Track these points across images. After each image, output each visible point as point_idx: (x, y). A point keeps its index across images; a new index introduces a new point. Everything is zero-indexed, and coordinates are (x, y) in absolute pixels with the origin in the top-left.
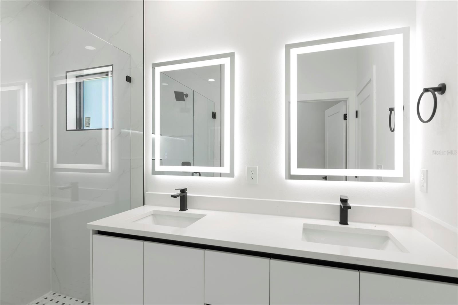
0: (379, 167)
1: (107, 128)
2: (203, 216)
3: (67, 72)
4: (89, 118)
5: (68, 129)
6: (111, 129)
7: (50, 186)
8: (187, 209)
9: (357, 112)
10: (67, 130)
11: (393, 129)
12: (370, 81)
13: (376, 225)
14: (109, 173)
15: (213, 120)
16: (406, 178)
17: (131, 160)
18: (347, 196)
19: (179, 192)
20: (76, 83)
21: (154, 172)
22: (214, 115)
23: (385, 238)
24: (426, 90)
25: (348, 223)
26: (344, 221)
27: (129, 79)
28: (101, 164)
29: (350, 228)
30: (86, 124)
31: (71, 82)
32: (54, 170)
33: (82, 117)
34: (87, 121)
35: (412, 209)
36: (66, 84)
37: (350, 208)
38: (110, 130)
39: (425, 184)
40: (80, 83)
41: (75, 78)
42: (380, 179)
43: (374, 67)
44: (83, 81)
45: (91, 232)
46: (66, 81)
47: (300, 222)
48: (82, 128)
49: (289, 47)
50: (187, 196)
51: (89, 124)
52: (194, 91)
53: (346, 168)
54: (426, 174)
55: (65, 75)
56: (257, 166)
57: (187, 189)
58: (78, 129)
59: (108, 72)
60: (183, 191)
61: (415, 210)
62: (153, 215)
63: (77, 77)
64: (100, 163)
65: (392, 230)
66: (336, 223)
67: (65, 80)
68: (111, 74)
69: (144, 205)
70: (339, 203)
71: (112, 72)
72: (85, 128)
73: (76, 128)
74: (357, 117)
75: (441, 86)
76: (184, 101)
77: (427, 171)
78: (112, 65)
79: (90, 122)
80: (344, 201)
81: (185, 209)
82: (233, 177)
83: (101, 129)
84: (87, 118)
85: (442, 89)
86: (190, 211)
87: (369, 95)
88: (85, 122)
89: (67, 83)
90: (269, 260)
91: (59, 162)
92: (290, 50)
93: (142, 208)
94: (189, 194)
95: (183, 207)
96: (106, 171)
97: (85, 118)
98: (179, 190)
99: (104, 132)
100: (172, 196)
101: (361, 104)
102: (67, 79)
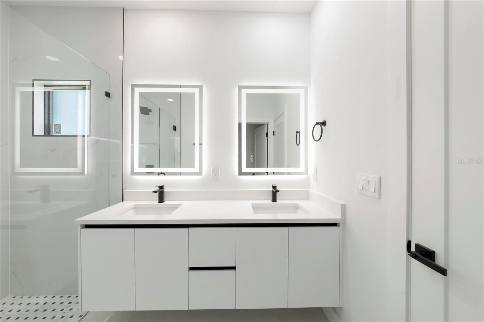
0: (289, 166)
1: (84, 135)
2: (181, 205)
3: (33, 80)
4: (60, 126)
5: (35, 134)
6: (88, 136)
7: (9, 190)
8: (164, 202)
9: (274, 132)
10: (33, 136)
11: (298, 144)
12: (283, 113)
13: (292, 201)
14: (86, 175)
15: (174, 131)
16: (306, 173)
17: (109, 163)
18: (276, 185)
19: (157, 188)
20: (45, 92)
21: (133, 173)
22: (175, 128)
23: (296, 208)
24: (317, 123)
25: (277, 201)
26: (274, 200)
27: (108, 95)
28: (77, 168)
29: (278, 204)
30: (55, 130)
31: (39, 91)
32: (14, 174)
33: (51, 123)
34: (57, 127)
35: (309, 190)
36: (33, 92)
37: (279, 191)
38: (86, 137)
39: (316, 176)
40: (49, 92)
41: (44, 87)
42: (289, 174)
43: (286, 105)
44: (52, 91)
45: (79, 227)
46: (33, 89)
47: (249, 203)
48: (51, 134)
49: (240, 88)
50: (164, 191)
51: (60, 131)
52: (160, 109)
53: (268, 167)
54: (316, 170)
55: (32, 83)
56: (219, 167)
57: (164, 185)
58: (46, 134)
59: (85, 86)
60: (161, 187)
61: (310, 190)
62: (134, 208)
63: (45, 86)
64: (76, 166)
65: (301, 203)
66: (270, 202)
67: (32, 87)
68: (88, 87)
69: (122, 201)
70: (271, 189)
71: (90, 86)
72: (54, 134)
73: (44, 134)
74: (274, 135)
75: (324, 122)
76: (149, 115)
77: (317, 168)
78: (90, 81)
79: (61, 129)
80: (274, 187)
81: (163, 201)
82: (202, 175)
83: (77, 136)
84: (57, 125)
85: (324, 123)
86: (166, 202)
87: (282, 122)
88: (54, 128)
89: (35, 91)
90: (235, 228)
91: (22, 166)
92: (241, 89)
93: (121, 203)
94: (166, 189)
95: (161, 199)
96: (82, 173)
97: (55, 125)
98: (158, 187)
99: (80, 139)
100: (153, 192)
101: (276, 127)
102: (34, 87)
